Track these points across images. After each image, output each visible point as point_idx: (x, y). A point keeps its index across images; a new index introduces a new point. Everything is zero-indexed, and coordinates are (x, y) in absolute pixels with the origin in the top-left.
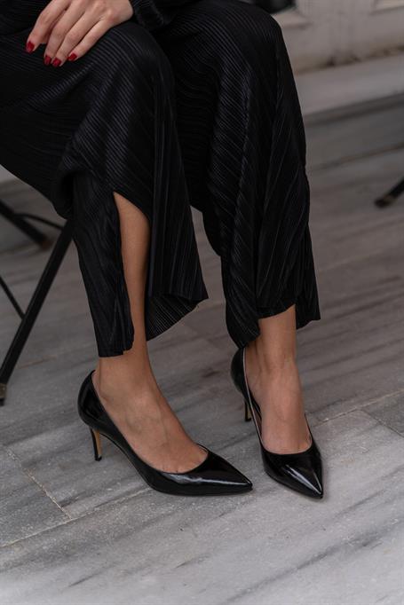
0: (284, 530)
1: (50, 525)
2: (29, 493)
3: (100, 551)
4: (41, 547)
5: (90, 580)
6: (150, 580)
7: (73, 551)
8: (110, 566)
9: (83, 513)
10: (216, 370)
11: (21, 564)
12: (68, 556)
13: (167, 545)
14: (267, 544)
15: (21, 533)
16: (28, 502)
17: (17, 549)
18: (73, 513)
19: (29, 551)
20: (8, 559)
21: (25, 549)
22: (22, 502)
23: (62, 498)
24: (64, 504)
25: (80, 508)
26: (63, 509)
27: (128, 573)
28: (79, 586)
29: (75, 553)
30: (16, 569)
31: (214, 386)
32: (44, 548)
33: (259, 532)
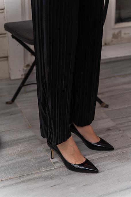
0: (118, 179)
1: (49, 168)
2: (45, 158)
3: (61, 178)
4: (44, 175)
5: (56, 186)
6: (74, 188)
7: (53, 177)
8: (63, 183)
9: (59, 166)
10: (111, 128)
11: (37, 179)
12: (52, 178)
13: (82, 179)
14: (112, 183)
15: (40, 170)
16: (44, 161)
17: (37, 174)
18: (56, 166)
19: (41, 175)
20: (34, 177)
21: (40, 174)
22: (42, 161)
23: (54, 161)
24: (55, 163)
25: (59, 165)
26: (54, 164)
27: (68, 185)
28: (52, 187)
29: (54, 177)
30: (36, 180)
31: (109, 133)
32: (46, 175)
33: (110, 179)
